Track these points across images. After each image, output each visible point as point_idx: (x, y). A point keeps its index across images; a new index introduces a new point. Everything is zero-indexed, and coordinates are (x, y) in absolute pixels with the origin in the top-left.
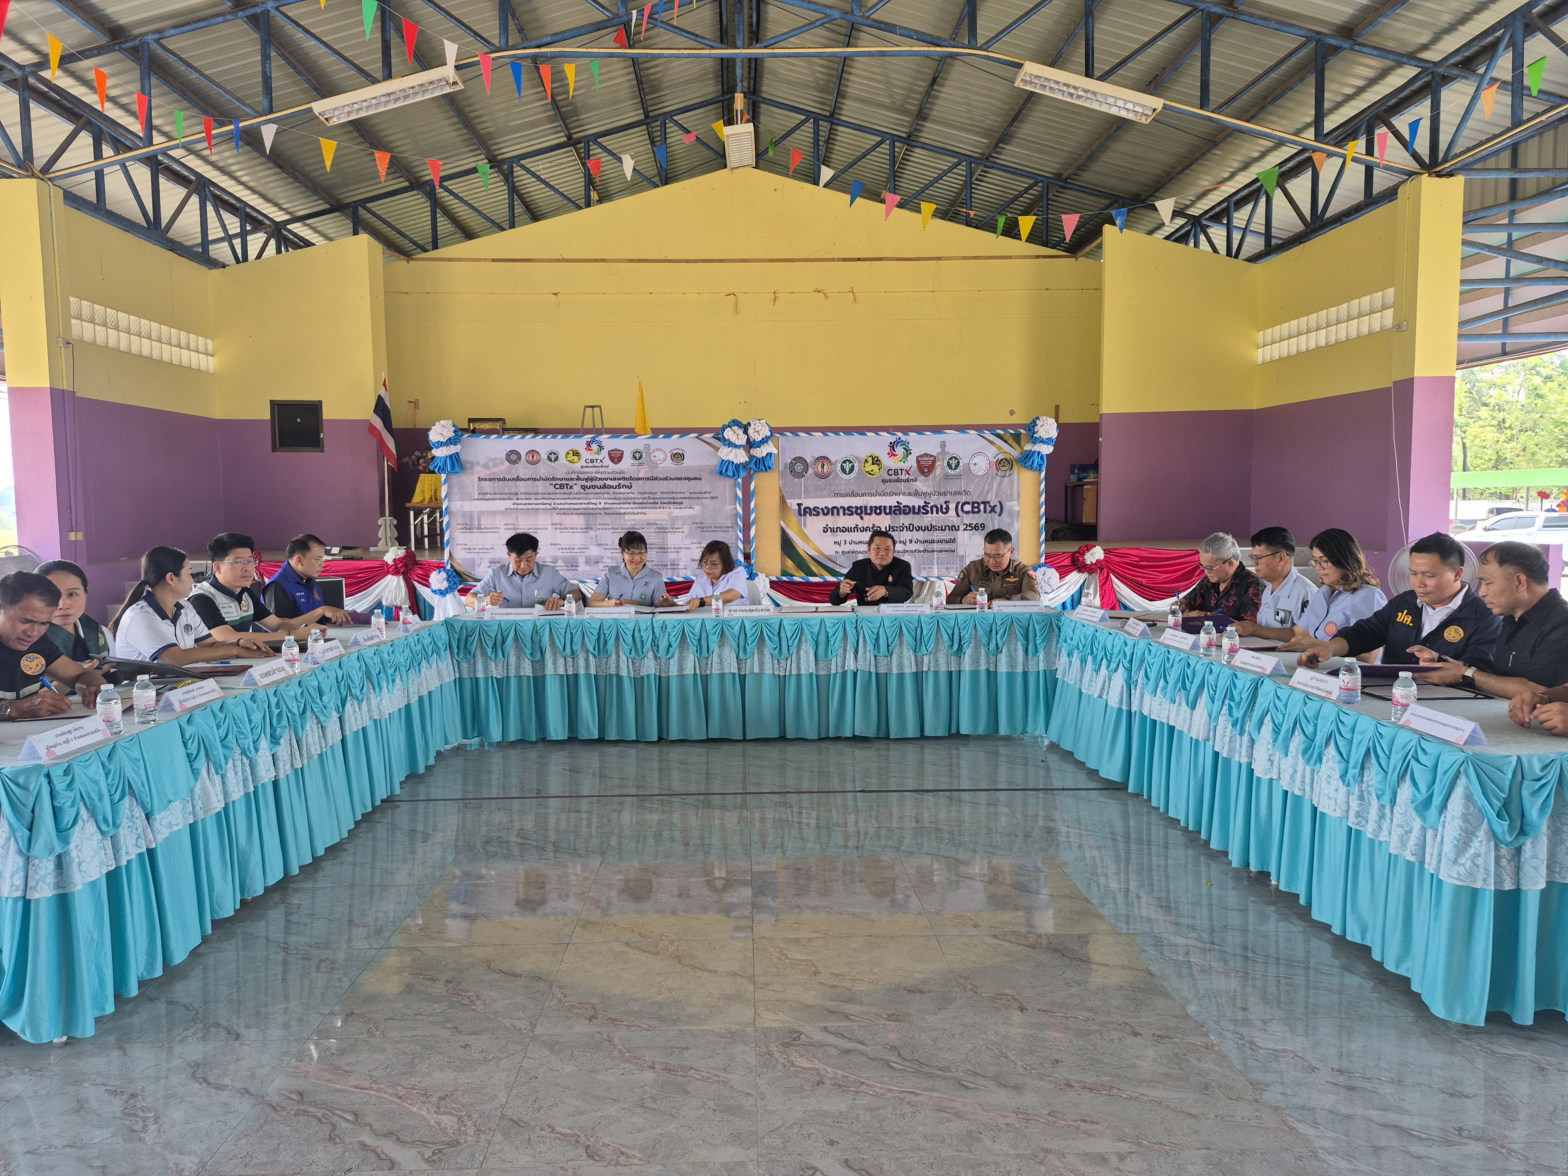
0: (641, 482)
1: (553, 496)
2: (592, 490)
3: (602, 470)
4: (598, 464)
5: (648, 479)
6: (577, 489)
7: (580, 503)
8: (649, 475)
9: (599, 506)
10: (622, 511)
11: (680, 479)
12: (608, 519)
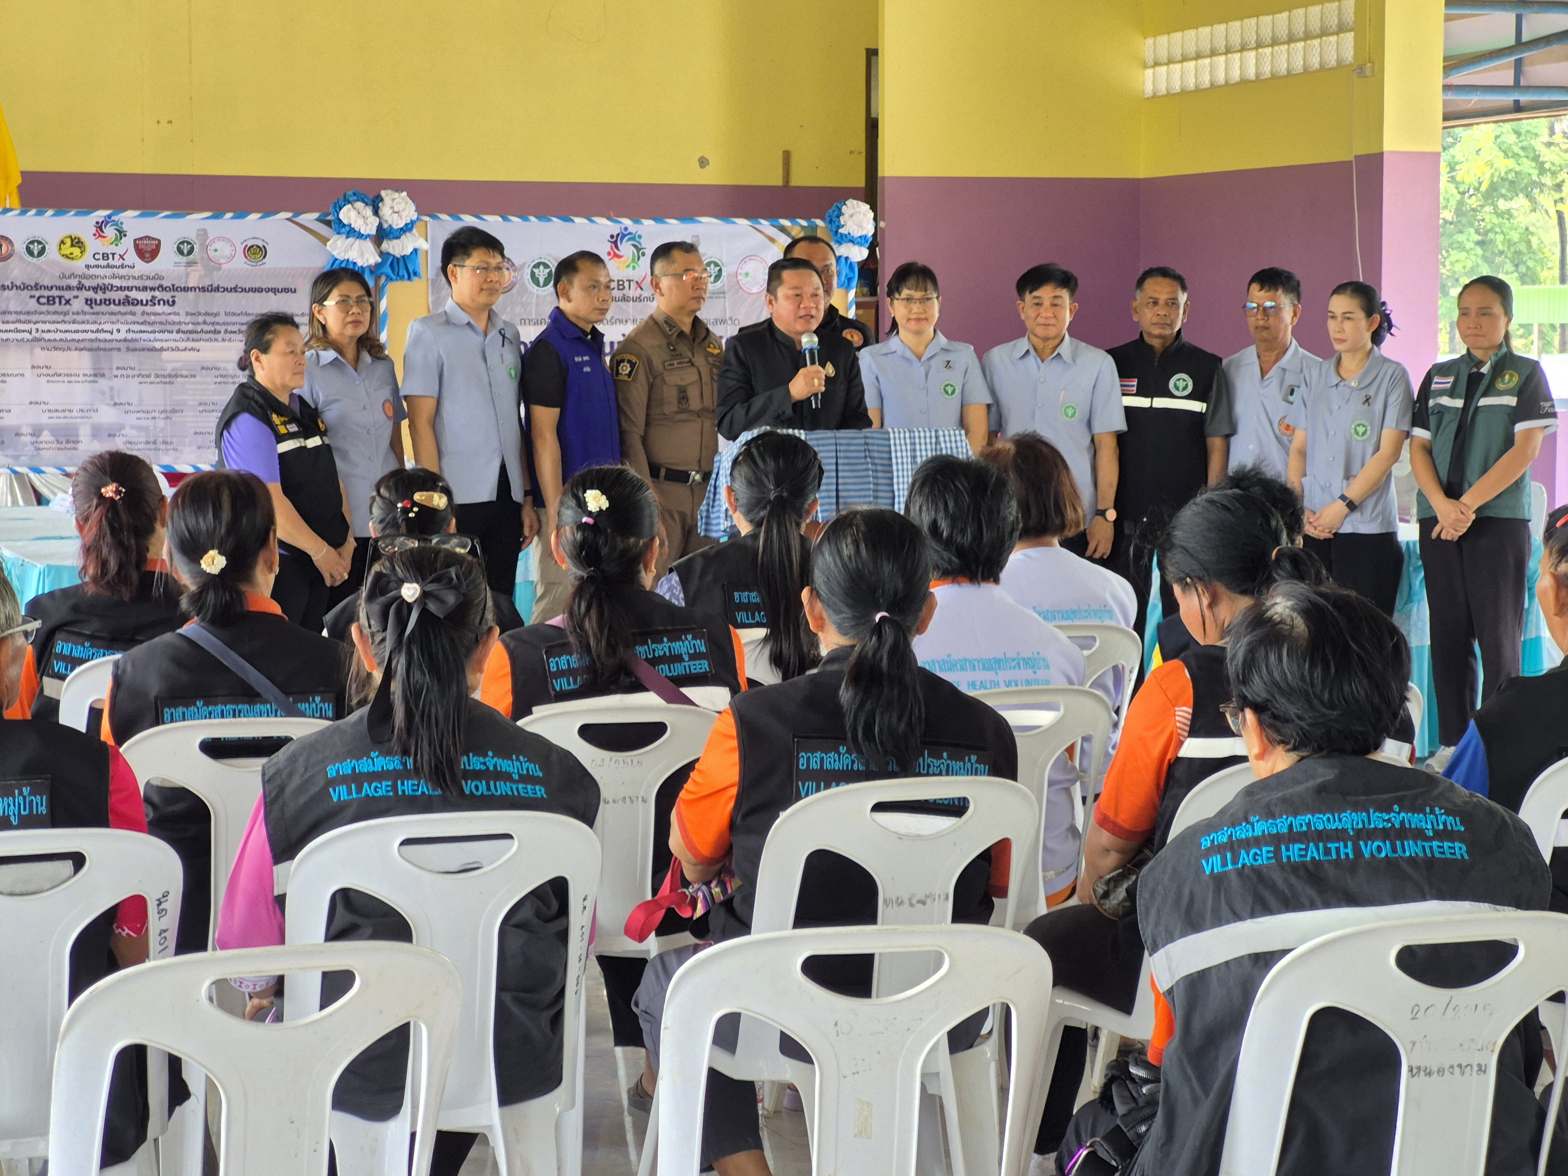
0: (191, 295)
1: (34, 318)
2: (103, 308)
3: (122, 272)
4: (117, 262)
5: (203, 289)
6: (78, 305)
7: (85, 331)
8: (206, 283)
9: (116, 336)
10: (158, 345)
11: (259, 290)
12: (131, 360)
